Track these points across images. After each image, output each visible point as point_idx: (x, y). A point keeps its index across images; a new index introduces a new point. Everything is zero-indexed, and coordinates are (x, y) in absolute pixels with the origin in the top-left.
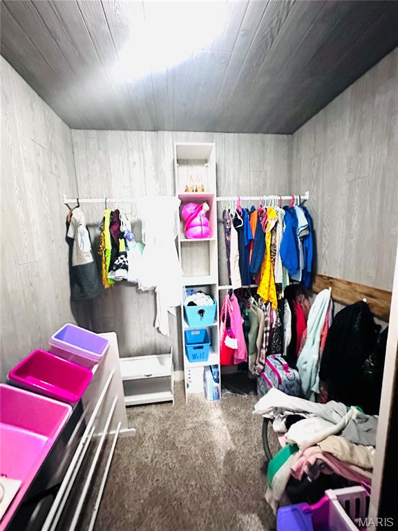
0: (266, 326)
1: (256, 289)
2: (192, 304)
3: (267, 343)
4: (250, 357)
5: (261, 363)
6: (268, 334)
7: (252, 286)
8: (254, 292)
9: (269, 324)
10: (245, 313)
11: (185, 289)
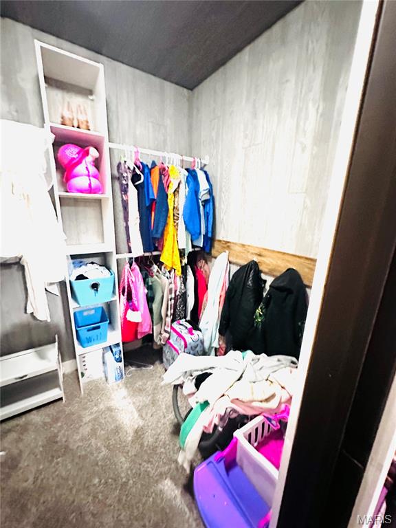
0: (171, 293)
1: (159, 256)
2: (81, 277)
3: (172, 311)
4: (155, 327)
5: (166, 331)
6: (173, 301)
7: (155, 253)
8: (157, 260)
9: (173, 292)
10: (148, 283)
11: (71, 261)
